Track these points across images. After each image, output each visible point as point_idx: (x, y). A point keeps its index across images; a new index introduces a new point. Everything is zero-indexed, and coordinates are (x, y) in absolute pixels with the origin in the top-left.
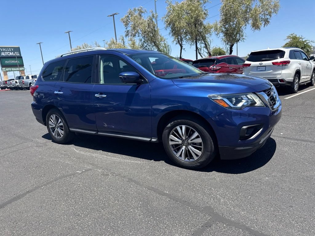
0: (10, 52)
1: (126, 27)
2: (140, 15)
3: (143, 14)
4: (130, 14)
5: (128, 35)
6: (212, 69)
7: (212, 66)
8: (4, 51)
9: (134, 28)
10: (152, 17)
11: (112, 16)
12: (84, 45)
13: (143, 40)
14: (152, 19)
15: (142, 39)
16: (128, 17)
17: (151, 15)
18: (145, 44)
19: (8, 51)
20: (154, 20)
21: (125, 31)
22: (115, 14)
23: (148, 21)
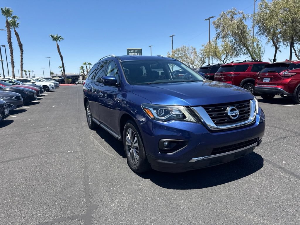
0: (135, 53)
1: (216, 30)
2: (232, 17)
3: (235, 16)
4: (222, 17)
5: (219, 37)
6: (283, 75)
7: (283, 72)
8: (131, 53)
9: (223, 30)
10: (242, 18)
11: (208, 19)
12: (182, 47)
13: (234, 41)
14: (242, 20)
15: (232, 40)
16: (220, 19)
17: (241, 16)
18: (235, 45)
19: (133, 53)
20: (244, 21)
21: (216, 34)
22: (211, 17)
23: (238, 22)
